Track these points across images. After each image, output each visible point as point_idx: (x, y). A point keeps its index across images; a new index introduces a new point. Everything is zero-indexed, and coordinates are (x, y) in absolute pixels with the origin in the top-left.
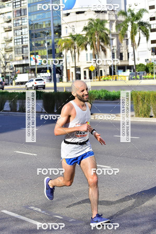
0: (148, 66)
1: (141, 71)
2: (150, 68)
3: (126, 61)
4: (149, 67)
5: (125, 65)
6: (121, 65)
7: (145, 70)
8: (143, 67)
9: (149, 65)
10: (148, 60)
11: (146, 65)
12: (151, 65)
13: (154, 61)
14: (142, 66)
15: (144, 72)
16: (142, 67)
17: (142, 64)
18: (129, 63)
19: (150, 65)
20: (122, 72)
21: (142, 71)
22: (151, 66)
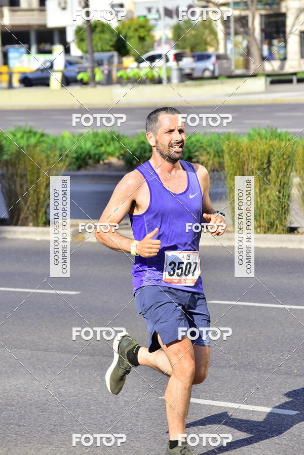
0: (124, 32)
1: (98, 51)
2: (131, 37)
3: (32, 10)
4: (130, 34)
5: (30, 26)
6: (13, 26)
7: (112, 46)
8: (107, 36)
9: (129, 28)
10: (122, 6)
11: (117, 28)
12: (137, 26)
13: (145, 12)
14: (102, 32)
15: (112, 57)
16: (102, 36)
17: (103, 25)
18: (45, 20)
19: (133, 28)
20: (22, 54)
21: (103, 51)
22: (136, 30)
